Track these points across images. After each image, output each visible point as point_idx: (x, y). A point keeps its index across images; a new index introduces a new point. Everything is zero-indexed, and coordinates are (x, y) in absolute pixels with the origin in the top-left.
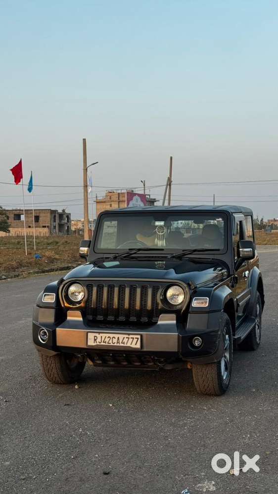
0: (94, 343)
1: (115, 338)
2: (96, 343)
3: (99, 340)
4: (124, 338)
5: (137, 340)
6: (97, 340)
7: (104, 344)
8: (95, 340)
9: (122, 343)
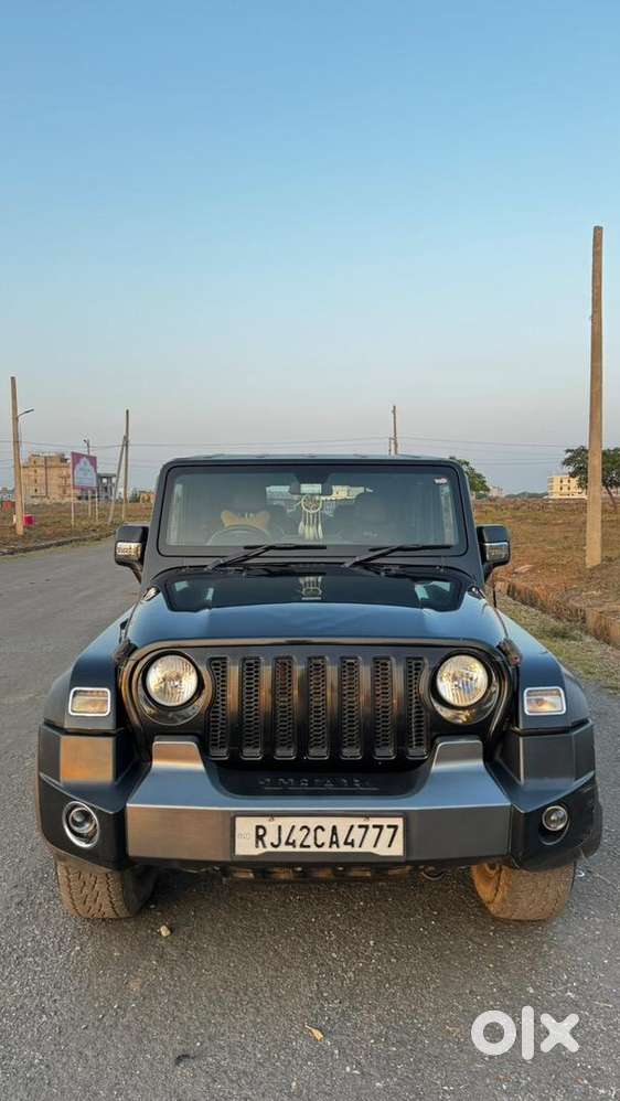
0: (257, 847)
1: (323, 830)
2: (264, 846)
3: (271, 837)
4: (352, 827)
5: (395, 832)
6: (265, 838)
7: (290, 849)
8: (259, 838)
9: (346, 843)
